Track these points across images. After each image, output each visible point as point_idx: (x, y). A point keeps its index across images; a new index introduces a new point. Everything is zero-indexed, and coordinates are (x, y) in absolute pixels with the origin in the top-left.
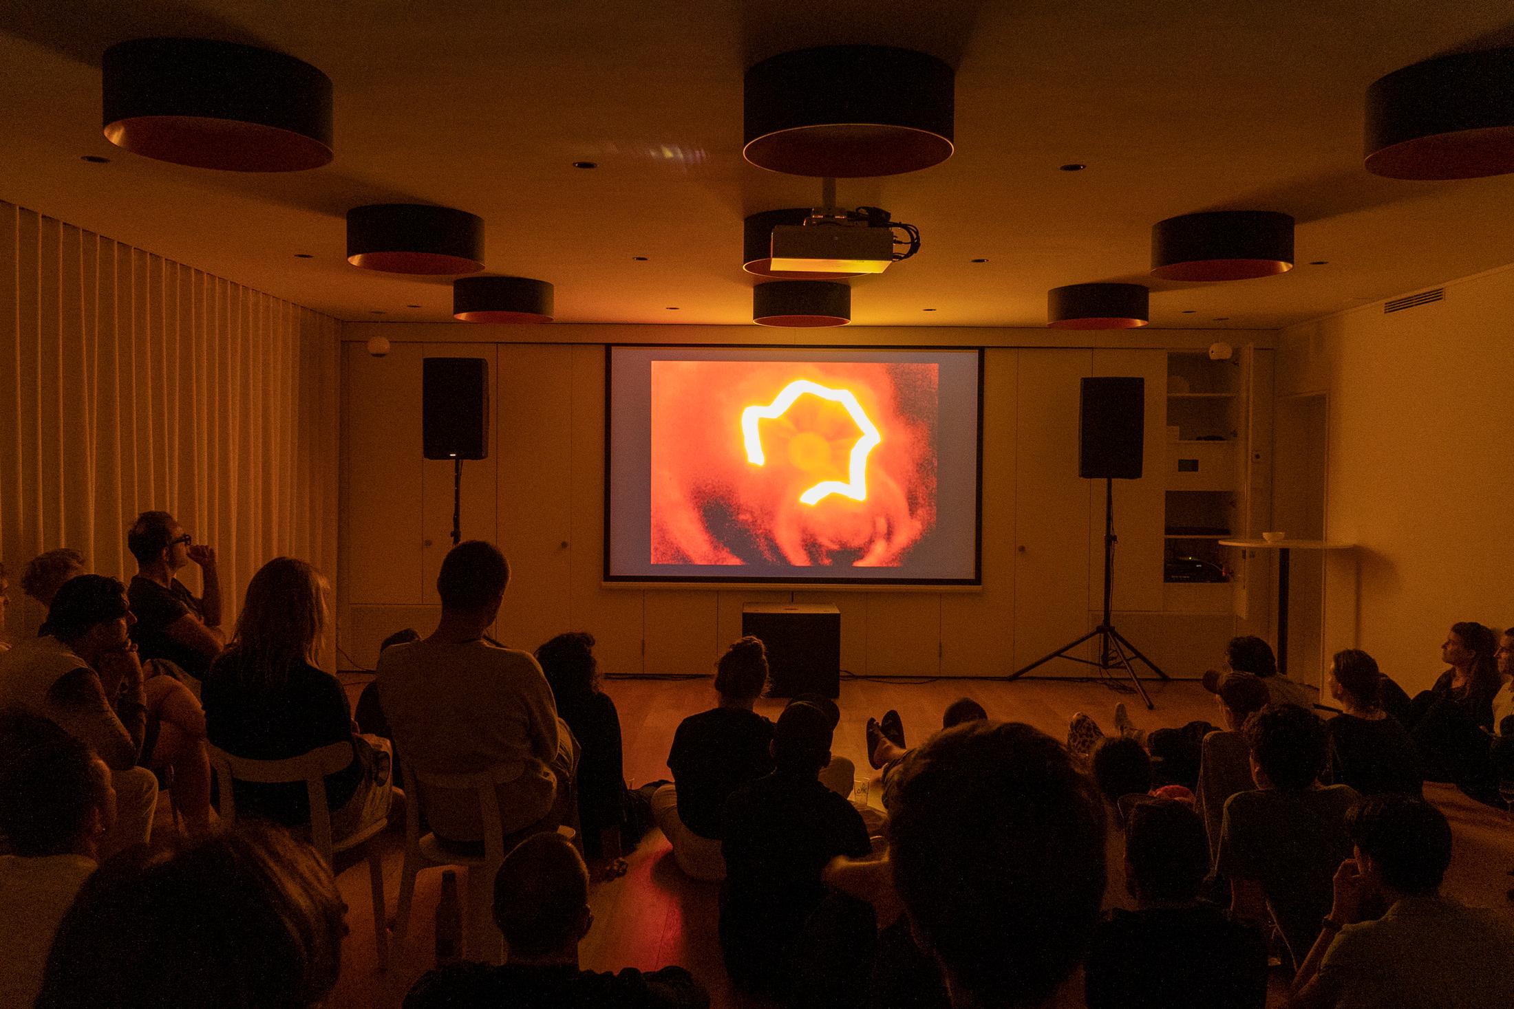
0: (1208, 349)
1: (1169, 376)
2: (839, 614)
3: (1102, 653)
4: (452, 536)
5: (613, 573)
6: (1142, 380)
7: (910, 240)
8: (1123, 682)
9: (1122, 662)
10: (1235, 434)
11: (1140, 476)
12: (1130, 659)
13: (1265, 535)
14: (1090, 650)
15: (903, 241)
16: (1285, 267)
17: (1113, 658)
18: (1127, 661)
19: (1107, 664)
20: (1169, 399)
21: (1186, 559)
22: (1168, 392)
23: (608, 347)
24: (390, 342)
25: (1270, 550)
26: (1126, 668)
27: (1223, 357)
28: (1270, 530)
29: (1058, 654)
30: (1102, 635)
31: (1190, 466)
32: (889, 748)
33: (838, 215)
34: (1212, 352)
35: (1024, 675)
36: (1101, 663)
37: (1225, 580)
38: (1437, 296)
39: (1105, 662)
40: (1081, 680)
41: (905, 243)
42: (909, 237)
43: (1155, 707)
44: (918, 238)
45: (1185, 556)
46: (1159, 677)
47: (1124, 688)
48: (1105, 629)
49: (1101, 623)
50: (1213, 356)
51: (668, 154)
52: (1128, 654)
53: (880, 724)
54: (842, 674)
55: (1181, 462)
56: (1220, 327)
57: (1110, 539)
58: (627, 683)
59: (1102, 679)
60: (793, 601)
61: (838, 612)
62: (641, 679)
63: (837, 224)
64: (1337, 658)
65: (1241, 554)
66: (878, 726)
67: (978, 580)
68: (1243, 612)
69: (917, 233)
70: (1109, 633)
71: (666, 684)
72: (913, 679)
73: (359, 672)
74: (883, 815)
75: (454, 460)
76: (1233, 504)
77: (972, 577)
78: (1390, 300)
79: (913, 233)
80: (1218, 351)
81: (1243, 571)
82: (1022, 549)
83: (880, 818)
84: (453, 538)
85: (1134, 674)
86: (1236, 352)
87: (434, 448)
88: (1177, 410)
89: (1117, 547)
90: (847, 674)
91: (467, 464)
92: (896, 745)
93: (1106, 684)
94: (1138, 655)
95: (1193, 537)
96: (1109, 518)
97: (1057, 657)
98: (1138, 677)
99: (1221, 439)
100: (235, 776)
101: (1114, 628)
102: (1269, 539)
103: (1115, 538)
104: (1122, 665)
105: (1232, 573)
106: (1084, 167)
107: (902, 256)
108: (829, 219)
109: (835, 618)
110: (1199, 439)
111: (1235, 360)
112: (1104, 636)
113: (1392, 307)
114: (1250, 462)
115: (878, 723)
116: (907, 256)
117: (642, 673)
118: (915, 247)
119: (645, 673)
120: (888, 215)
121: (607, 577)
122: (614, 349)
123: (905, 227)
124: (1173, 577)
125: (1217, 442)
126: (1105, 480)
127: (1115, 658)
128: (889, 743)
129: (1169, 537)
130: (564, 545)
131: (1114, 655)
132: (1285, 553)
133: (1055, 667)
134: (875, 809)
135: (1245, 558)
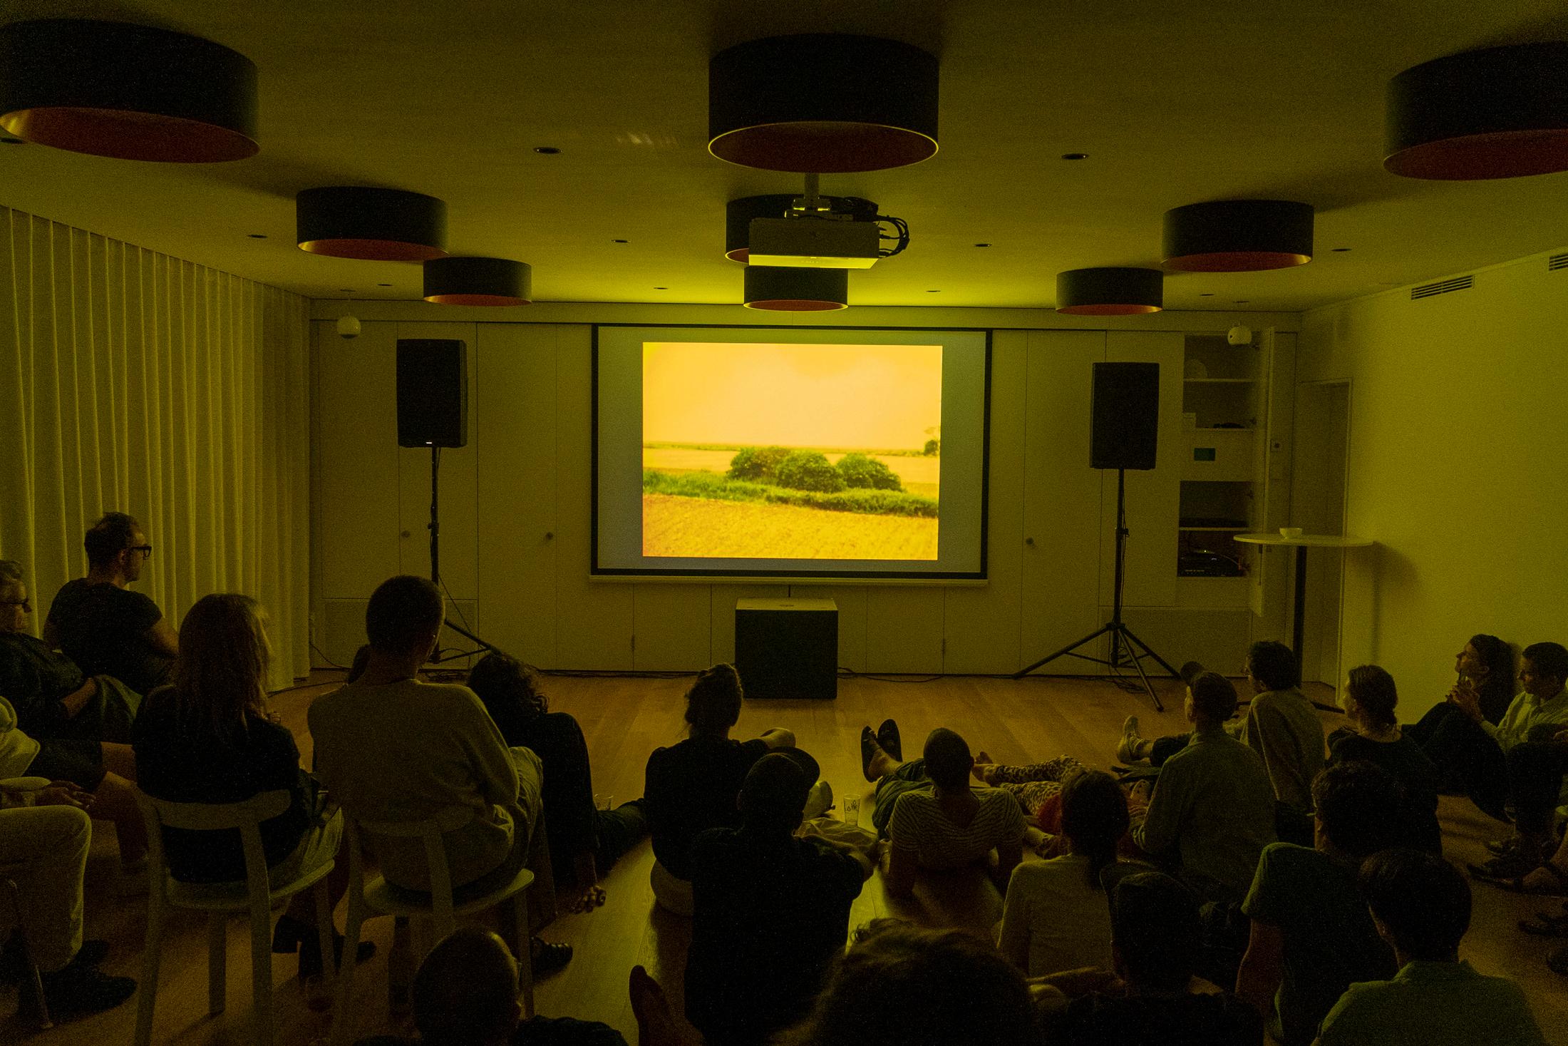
0: (1227, 332)
1: (1186, 360)
2: (837, 612)
3: (1111, 651)
4: (429, 527)
5: (601, 566)
6: (1157, 366)
7: (898, 236)
8: (1133, 681)
9: (1131, 661)
10: (1254, 421)
11: (1154, 467)
12: (1140, 657)
13: (1283, 531)
14: (1098, 648)
15: (892, 236)
16: (1304, 259)
17: (1123, 657)
18: (1136, 659)
19: (1117, 662)
20: (1186, 385)
21: (1200, 552)
22: (1185, 378)
23: (595, 327)
24: (360, 321)
25: (1286, 548)
26: (1136, 668)
27: (1243, 342)
28: (1289, 525)
29: (1066, 651)
30: (1112, 633)
31: (1208, 454)
32: (884, 761)
33: (821, 207)
34: (1231, 337)
35: (1031, 673)
36: (1111, 662)
37: (1241, 574)
38: (1465, 283)
39: (1115, 660)
40: (1090, 678)
41: (893, 238)
42: (898, 231)
43: (1165, 708)
44: (907, 233)
45: (1199, 548)
46: (1170, 674)
47: (1133, 687)
48: (1116, 626)
49: (1110, 619)
50: (1231, 341)
51: (637, 141)
52: (1139, 651)
53: (876, 733)
54: (839, 671)
55: (1197, 450)
56: (1240, 310)
57: (1122, 532)
58: (616, 682)
59: (1111, 676)
60: (789, 596)
61: (836, 609)
62: (631, 676)
63: (821, 218)
64: (1353, 674)
65: (1257, 550)
66: (874, 736)
67: (983, 575)
68: (1258, 608)
69: (906, 227)
70: (1119, 630)
71: (657, 683)
72: (915, 677)
73: (333, 669)
74: (871, 836)
75: (431, 448)
76: (1251, 495)
77: (977, 570)
78: (1418, 286)
79: (901, 226)
80: (1236, 336)
81: (1260, 566)
82: (1030, 541)
83: (868, 840)
84: (430, 530)
85: (1143, 672)
86: (1257, 336)
87: (409, 436)
88: (1193, 396)
89: (1128, 542)
90: (845, 671)
91: (445, 451)
92: (892, 757)
93: (1114, 682)
94: (1149, 652)
95: (1209, 529)
96: (1121, 511)
97: (1065, 655)
98: (1147, 674)
99: (1239, 426)
100: (164, 822)
101: (1124, 625)
102: (1286, 536)
103: (1126, 531)
104: (1132, 664)
105: (1248, 567)
106: (1087, 156)
107: (890, 252)
108: (812, 212)
109: (835, 614)
110: (1216, 426)
111: (1256, 344)
112: (1114, 634)
113: (1419, 294)
114: (1268, 454)
115: (873, 732)
116: (894, 253)
117: (631, 670)
118: (904, 243)
119: (635, 670)
120: (876, 207)
121: (595, 570)
122: (601, 329)
123: (893, 221)
124: (1187, 571)
125: (1235, 430)
126: (1117, 471)
127: (1126, 656)
128: (884, 755)
129: (1182, 529)
130: (549, 536)
131: (1124, 653)
132: (1302, 551)
133: (1064, 665)
134: (865, 830)
135: (1261, 553)
